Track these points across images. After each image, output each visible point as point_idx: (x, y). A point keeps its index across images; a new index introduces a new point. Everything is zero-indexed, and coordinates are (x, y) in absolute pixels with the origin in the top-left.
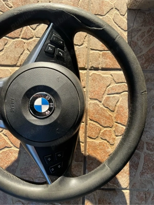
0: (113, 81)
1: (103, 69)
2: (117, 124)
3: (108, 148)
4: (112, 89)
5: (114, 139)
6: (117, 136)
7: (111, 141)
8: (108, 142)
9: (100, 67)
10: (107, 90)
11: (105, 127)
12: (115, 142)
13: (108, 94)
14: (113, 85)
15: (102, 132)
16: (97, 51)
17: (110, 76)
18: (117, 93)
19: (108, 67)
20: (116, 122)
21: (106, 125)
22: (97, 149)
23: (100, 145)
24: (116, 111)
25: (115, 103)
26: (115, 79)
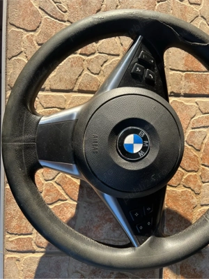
0: (199, 111)
1: (186, 95)
2: (203, 167)
3: (193, 198)
4: (198, 121)
5: (200, 186)
6: (204, 183)
7: (196, 189)
8: (193, 190)
9: (182, 92)
10: (191, 123)
11: (189, 171)
12: (202, 190)
13: (193, 129)
14: (200, 116)
15: (184, 177)
16: (178, 72)
17: (195, 104)
18: (204, 127)
19: (193, 92)
20: (203, 165)
21: (190, 169)
22: (178, 200)
23: (182, 195)
24: (202, 150)
25: (201, 139)
26: (202, 108)
